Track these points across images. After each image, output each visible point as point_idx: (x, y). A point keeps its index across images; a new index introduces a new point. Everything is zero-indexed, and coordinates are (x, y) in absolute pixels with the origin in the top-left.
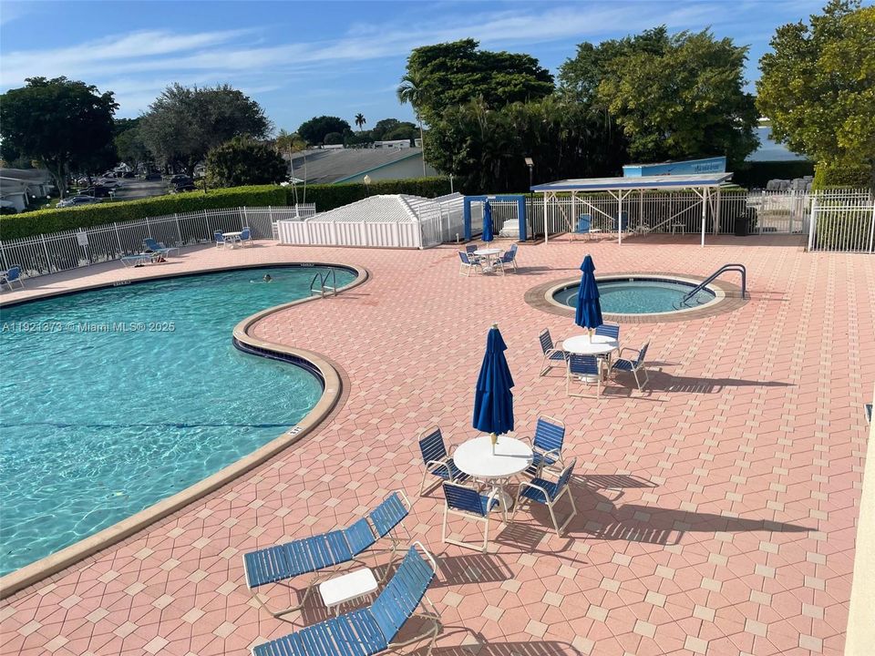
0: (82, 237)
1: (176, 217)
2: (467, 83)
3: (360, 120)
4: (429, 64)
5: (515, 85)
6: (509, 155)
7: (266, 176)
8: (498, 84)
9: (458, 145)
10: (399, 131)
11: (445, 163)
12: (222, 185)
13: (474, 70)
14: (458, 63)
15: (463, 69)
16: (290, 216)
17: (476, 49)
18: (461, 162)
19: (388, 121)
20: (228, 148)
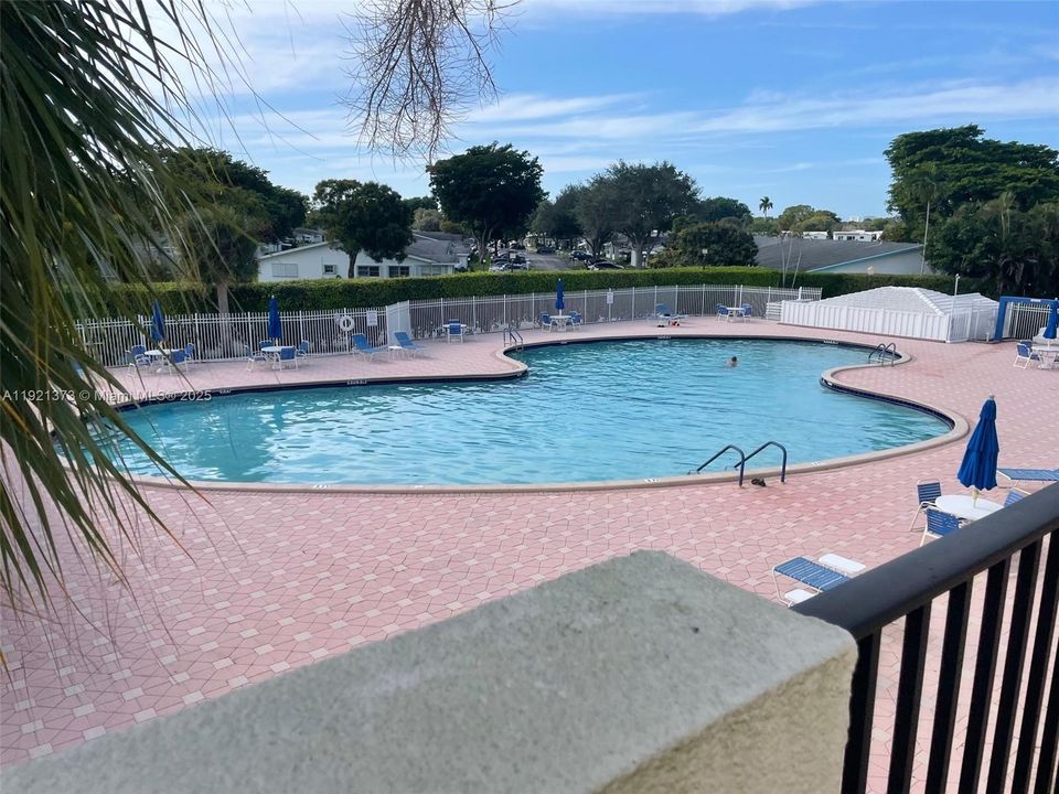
0: (610, 295)
1: (676, 289)
2: (967, 175)
3: (766, 204)
4: (918, 152)
5: (1030, 181)
6: (1035, 261)
7: (738, 259)
8: (1006, 178)
9: (971, 244)
10: (813, 220)
11: (952, 262)
12: (693, 264)
13: (975, 160)
14: (957, 152)
15: (964, 159)
16: (794, 298)
17: (979, 138)
18: (972, 262)
19: (800, 208)
20: (704, 228)
